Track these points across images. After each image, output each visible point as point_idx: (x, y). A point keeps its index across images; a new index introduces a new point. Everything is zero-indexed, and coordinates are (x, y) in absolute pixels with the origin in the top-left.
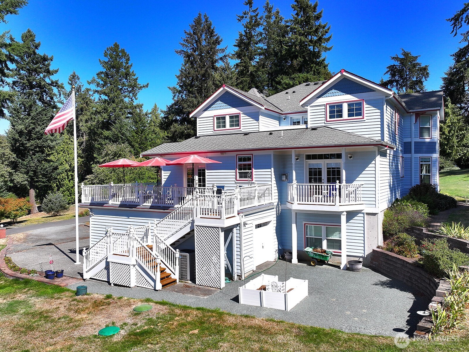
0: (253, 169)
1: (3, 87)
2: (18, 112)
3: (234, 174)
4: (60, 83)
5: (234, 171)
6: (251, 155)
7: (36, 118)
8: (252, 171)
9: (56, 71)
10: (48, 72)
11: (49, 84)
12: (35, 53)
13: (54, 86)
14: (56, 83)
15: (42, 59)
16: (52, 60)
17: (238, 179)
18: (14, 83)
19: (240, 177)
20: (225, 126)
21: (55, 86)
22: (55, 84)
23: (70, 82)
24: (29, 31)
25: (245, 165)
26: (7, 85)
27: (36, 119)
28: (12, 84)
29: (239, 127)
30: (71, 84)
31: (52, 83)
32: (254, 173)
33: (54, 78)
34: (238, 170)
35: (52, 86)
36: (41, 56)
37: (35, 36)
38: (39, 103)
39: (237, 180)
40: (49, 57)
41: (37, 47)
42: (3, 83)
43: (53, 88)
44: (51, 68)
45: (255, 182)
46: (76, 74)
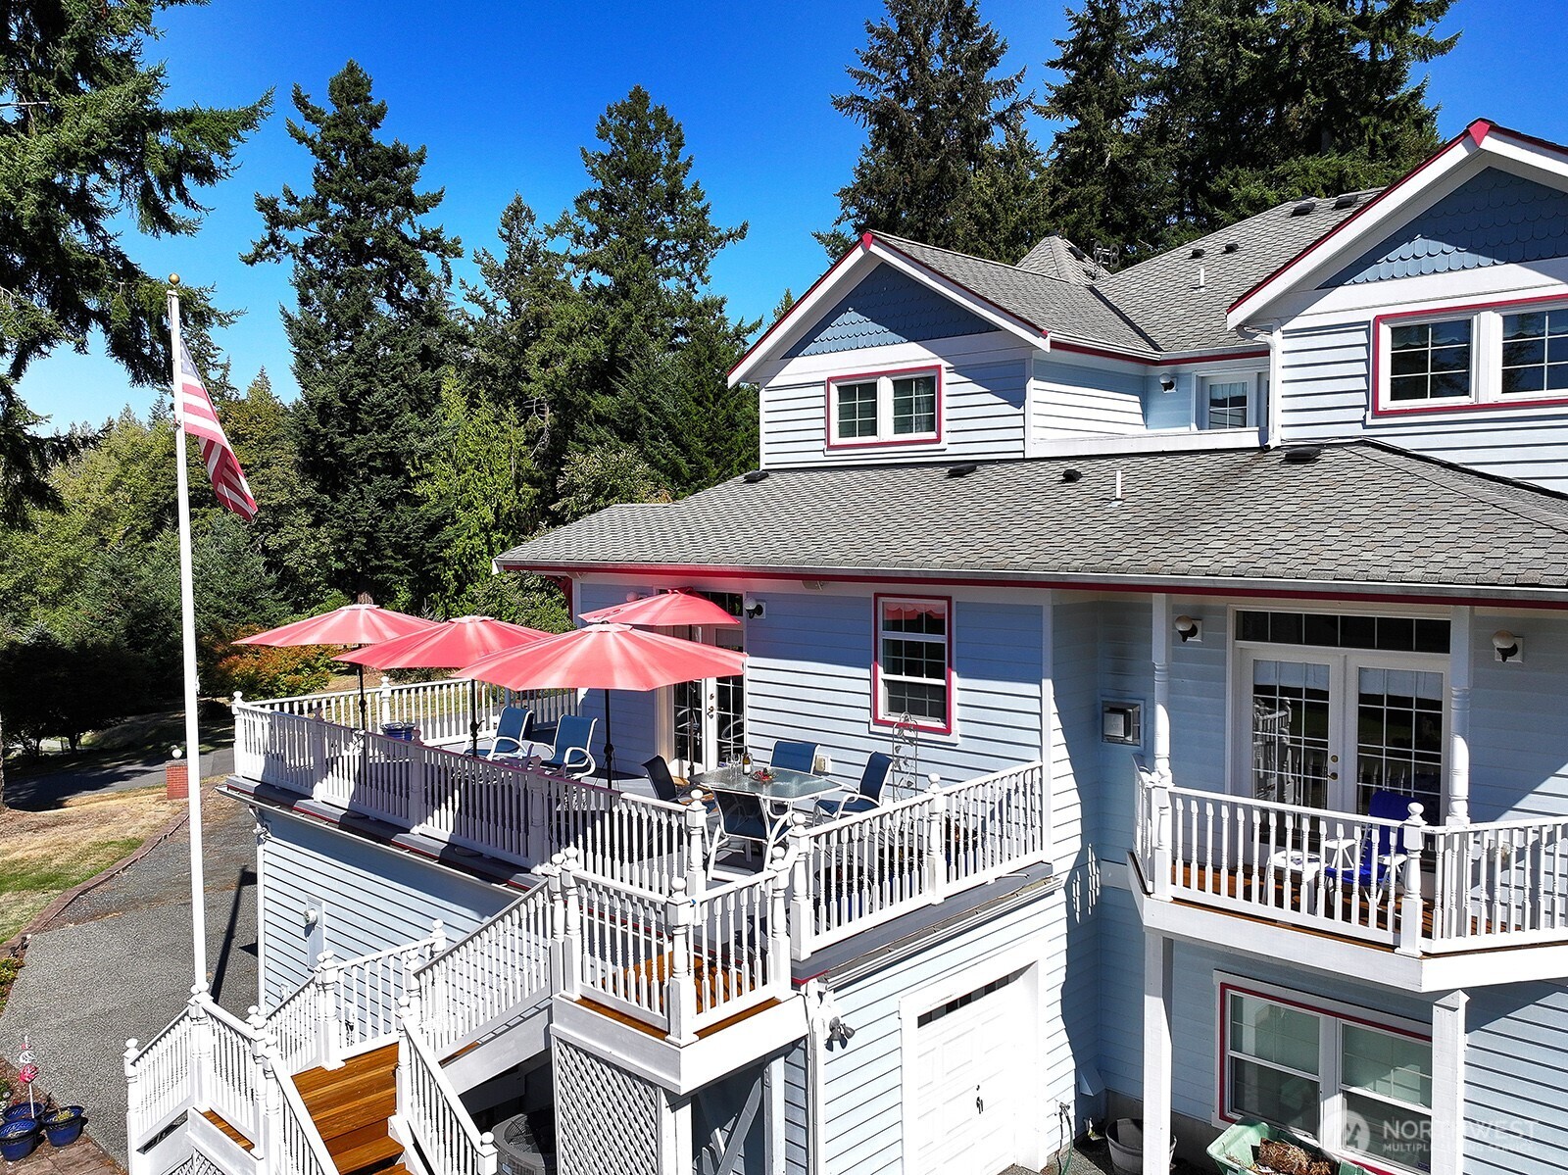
0: (954, 675)
1: (278, 260)
2: (319, 342)
3: (866, 687)
4: (447, 238)
5: (865, 673)
6: (945, 602)
7: (371, 359)
8: (949, 682)
9: (436, 199)
10: (409, 202)
11: (413, 244)
12: (368, 144)
13: (428, 250)
14: (437, 239)
15: (389, 158)
16: (421, 162)
17: (880, 717)
18: (309, 246)
19: (895, 706)
21: (433, 249)
22: (432, 241)
23: (506, 232)
24: (352, 69)
25: (914, 648)
26: (288, 252)
27: (371, 363)
28: (304, 248)
29: (932, 435)
30: (508, 239)
31: (424, 238)
32: (956, 697)
33: (427, 221)
34: (880, 670)
35: (425, 248)
36: (386, 151)
37: (369, 82)
38: (383, 307)
39: (877, 722)
40: (411, 152)
41: (374, 122)
42: (278, 248)
43: (425, 254)
44: (418, 190)
45: (960, 740)
46: (523, 203)
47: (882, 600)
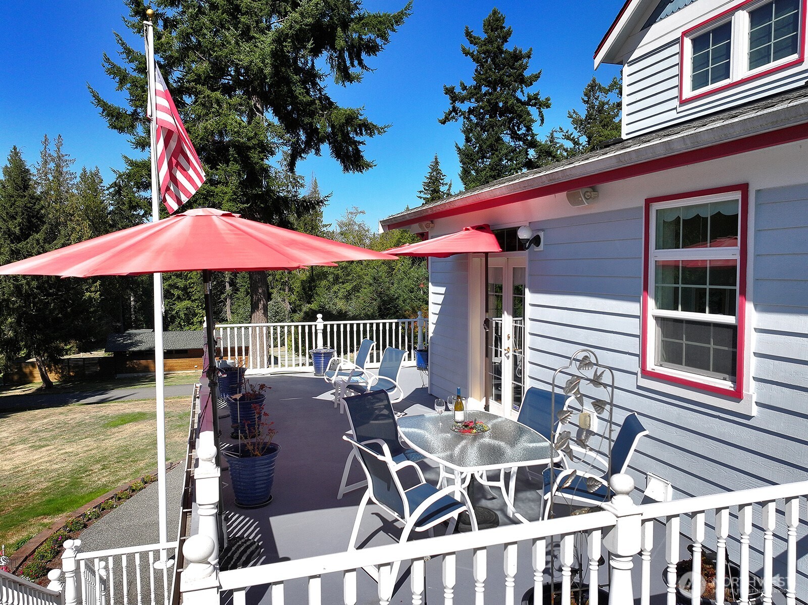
0: (749, 307)
1: (457, 120)
2: (473, 160)
3: (634, 326)
4: (542, 98)
5: (634, 308)
7: (498, 167)
8: (741, 320)
9: (537, 77)
10: (522, 81)
11: (524, 104)
12: (501, 52)
13: (532, 106)
14: (536, 99)
15: (512, 57)
16: (529, 57)
17: (651, 366)
18: (471, 111)
19: (671, 355)
20: (725, 72)
21: (534, 105)
22: (534, 100)
23: (586, 99)
24: (495, 13)
25: (694, 272)
26: (461, 115)
27: (498, 169)
28: (468, 112)
29: (795, 57)
30: (587, 102)
31: (530, 99)
32: (752, 342)
33: (530, 90)
34: (651, 303)
35: (530, 105)
36: (510, 53)
37: (504, 18)
38: (507, 138)
39: (647, 374)
40: (523, 53)
41: (505, 40)
42: (457, 114)
43: (529, 108)
44: (527, 74)
45: (755, 411)
46: (597, 82)
47: (656, 206)
